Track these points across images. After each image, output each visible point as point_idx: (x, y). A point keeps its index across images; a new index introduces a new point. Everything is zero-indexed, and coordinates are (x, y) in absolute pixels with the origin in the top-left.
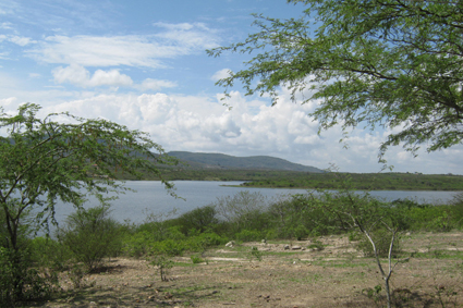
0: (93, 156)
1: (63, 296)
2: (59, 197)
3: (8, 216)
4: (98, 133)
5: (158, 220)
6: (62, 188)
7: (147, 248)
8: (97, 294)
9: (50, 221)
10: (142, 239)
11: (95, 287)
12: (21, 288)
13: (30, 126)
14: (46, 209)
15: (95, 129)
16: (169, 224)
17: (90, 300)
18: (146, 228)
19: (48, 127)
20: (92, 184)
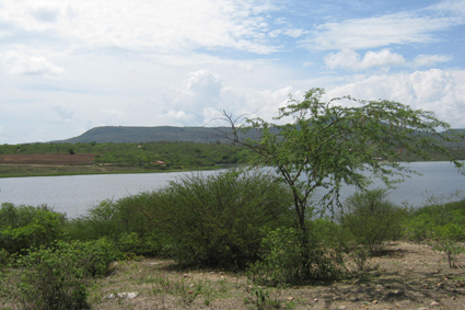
0: (376, 138)
1: (349, 277)
2: (343, 179)
3: (296, 198)
4: (382, 114)
5: (439, 203)
6: (346, 170)
7: (428, 233)
8: (381, 278)
9: (334, 202)
10: (422, 222)
11: (379, 270)
12: (309, 266)
13: (314, 111)
14: (331, 192)
15: (377, 110)
16: (450, 207)
17: (376, 283)
18: (426, 210)
19: (331, 112)
20: (377, 166)
